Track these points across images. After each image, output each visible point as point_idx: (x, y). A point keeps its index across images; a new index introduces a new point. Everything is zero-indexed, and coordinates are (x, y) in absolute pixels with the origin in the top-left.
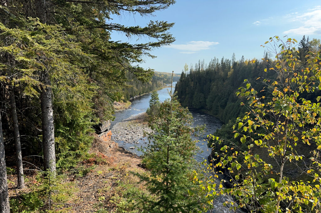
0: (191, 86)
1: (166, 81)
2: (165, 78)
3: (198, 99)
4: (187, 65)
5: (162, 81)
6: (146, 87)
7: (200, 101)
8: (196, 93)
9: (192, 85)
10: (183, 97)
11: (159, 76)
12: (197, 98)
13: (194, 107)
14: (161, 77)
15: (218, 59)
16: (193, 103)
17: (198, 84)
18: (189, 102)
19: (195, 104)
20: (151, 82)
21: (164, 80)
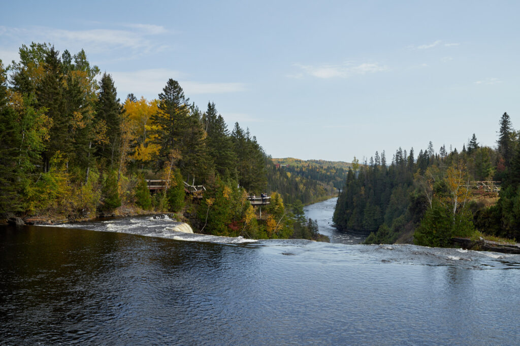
0: (361, 195)
1: (340, 182)
2: (340, 177)
3: (372, 215)
4: (356, 159)
5: (331, 183)
6: (291, 195)
7: (375, 218)
8: (368, 204)
9: (363, 192)
10: (348, 211)
11: (324, 172)
12: (370, 213)
13: (366, 227)
14: (329, 174)
15: (405, 151)
16: (364, 222)
17: (372, 191)
18: (358, 220)
19: (366, 224)
20: (304, 185)
21: (335, 180)
